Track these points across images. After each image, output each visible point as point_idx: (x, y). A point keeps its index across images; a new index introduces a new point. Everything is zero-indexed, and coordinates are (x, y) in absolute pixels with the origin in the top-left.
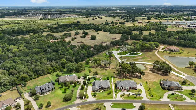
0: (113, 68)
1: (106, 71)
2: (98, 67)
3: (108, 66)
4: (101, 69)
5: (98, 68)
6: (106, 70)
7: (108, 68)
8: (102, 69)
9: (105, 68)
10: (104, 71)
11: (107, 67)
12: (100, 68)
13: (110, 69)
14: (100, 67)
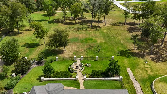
0: (115, 25)
1: (97, 32)
2: (74, 22)
3: (102, 19)
4: (81, 26)
5: (74, 24)
6: (95, 27)
7: (100, 25)
8: (85, 26)
9: (94, 24)
10: (92, 32)
11: (99, 22)
12: (80, 23)
13: (108, 25)
14: (80, 21)
